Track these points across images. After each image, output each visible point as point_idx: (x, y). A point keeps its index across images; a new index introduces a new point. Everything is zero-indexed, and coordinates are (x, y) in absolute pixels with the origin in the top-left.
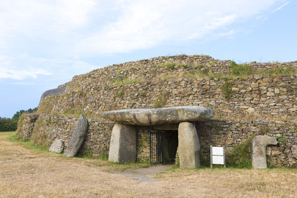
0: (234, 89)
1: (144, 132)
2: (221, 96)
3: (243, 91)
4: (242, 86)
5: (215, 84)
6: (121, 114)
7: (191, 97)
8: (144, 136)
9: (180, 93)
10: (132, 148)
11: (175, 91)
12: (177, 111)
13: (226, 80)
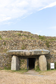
0: (50, 44)
1: (21, 58)
2: (46, 47)
3: (52, 45)
4: (52, 44)
5: (43, 42)
6: (19, 52)
8: (22, 60)
10: (18, 64)
13: (47, 41)
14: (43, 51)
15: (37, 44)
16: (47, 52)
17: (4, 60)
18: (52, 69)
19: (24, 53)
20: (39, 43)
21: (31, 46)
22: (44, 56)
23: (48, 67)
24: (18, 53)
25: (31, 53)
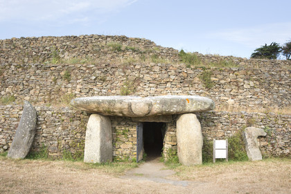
0: (213, 79)
1: (119, 124)
2: (201, 86)
3: (222, 82)
4: (221, 77)
5: (192, 72)
7: (169, 85)
8: (120, 129)
9: (155, 79)
10: (109, 143)
11: (147, 77)
12: (184, 101)
13: (204, 69)
14: (192, 99)
15: (173, 77)
16: (205, 103)
17: (64, 129)
18: (218, 160)
19: (126, 106)
20: (178, 73)
21: (151, 85)
22: (194, 116)
23: (207, 153)
24: (106, 106)
25: (150, 105)
